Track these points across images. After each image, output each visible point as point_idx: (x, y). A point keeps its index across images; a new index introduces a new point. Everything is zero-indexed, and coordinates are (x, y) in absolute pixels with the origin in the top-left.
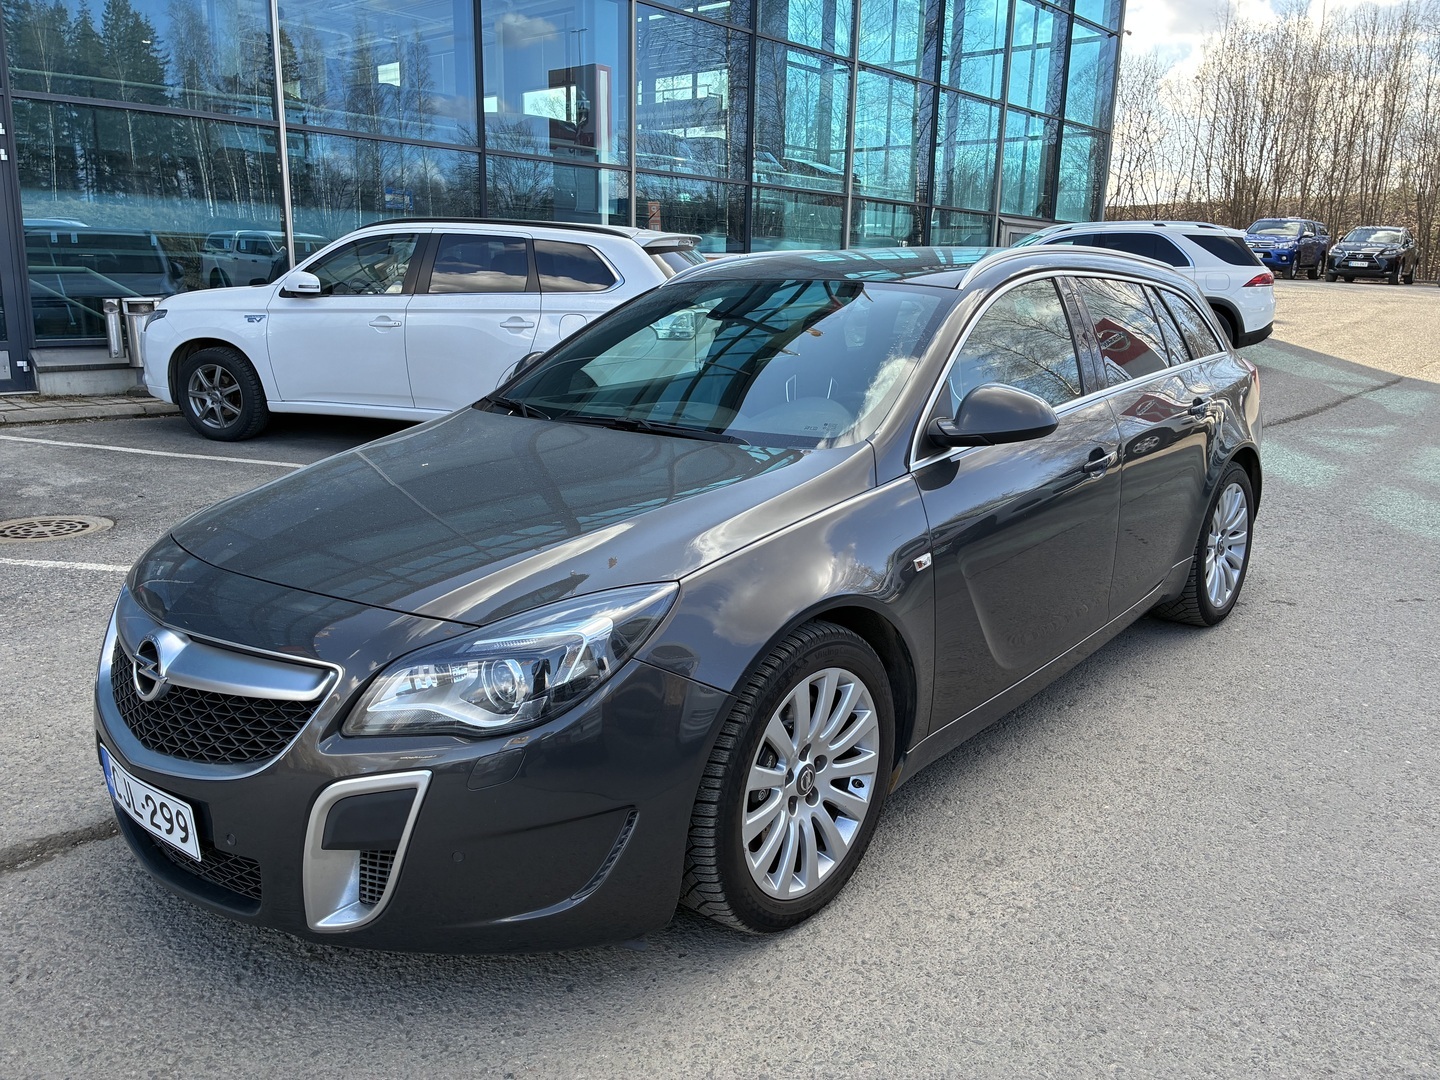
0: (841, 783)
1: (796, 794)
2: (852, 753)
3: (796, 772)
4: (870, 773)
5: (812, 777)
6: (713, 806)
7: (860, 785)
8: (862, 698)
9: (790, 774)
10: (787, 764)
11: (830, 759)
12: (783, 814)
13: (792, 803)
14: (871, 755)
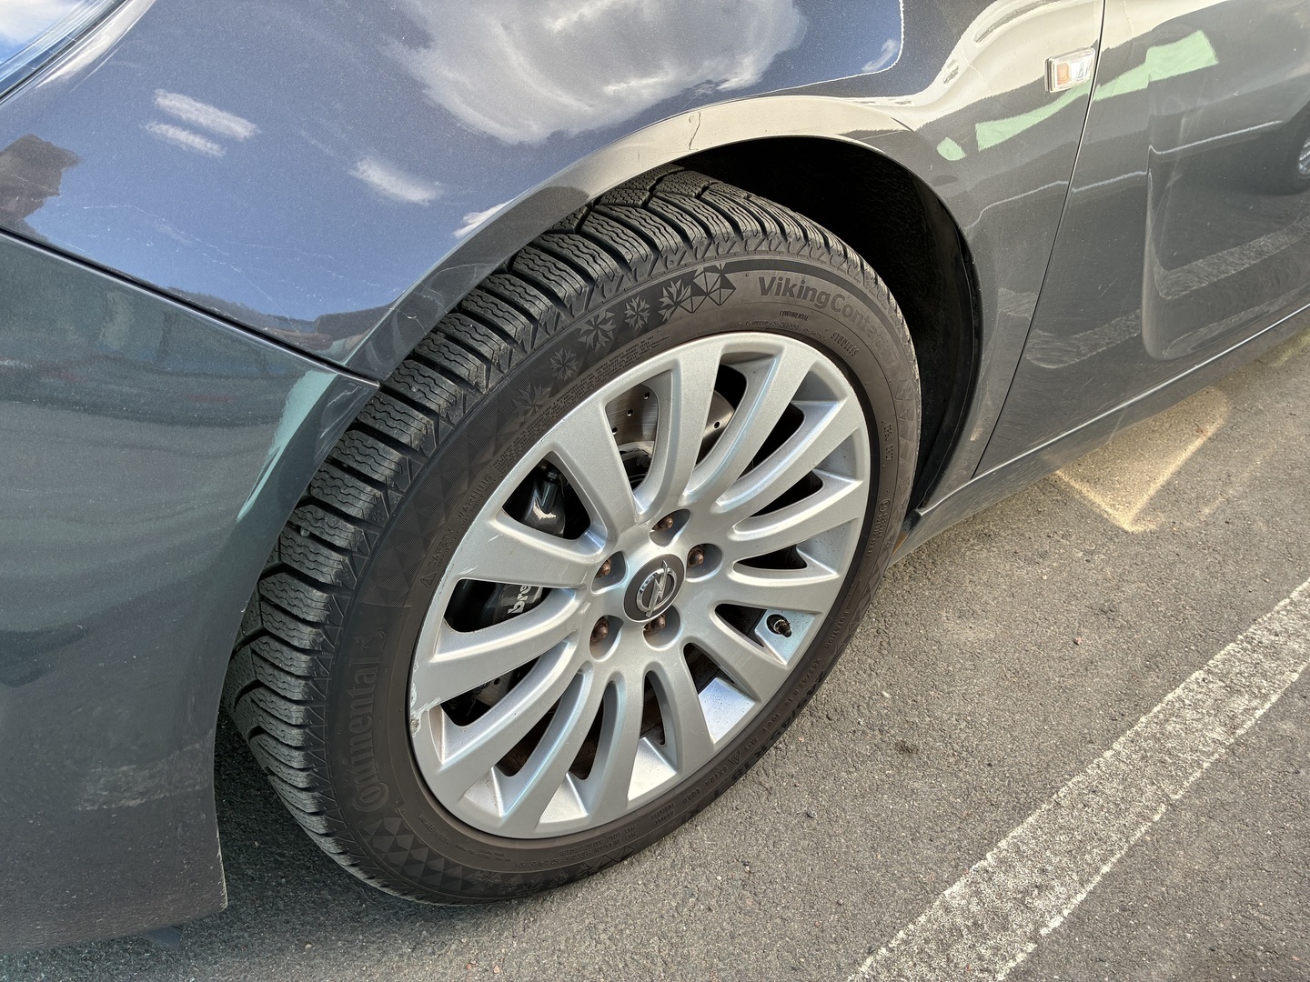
0: (739, 616)
1: (620, 612)
2: (785, 559)
3: (634, 564)
4: (814, 614)
5: (672, 585)
6: (317, 594)
7: (784, 631)
8: (848, 446)
9: (616, 564)
10: (612, 539)
11: (730, 558)
12: (568, 652)
13: (604, 631)
14: (824, 576)
